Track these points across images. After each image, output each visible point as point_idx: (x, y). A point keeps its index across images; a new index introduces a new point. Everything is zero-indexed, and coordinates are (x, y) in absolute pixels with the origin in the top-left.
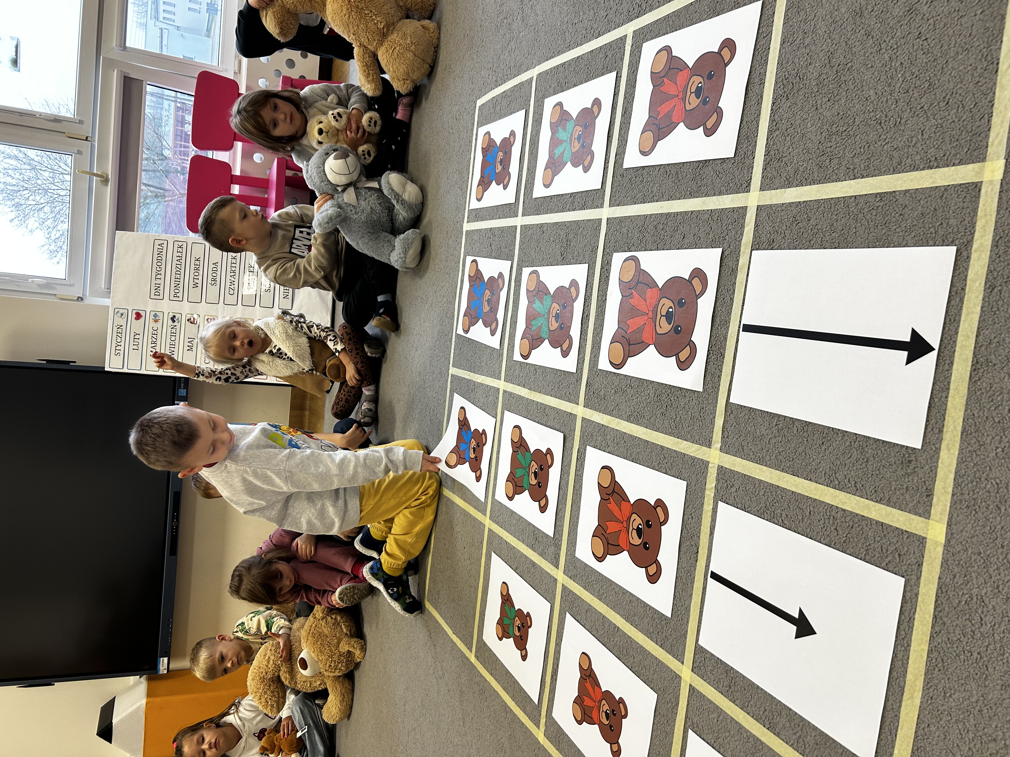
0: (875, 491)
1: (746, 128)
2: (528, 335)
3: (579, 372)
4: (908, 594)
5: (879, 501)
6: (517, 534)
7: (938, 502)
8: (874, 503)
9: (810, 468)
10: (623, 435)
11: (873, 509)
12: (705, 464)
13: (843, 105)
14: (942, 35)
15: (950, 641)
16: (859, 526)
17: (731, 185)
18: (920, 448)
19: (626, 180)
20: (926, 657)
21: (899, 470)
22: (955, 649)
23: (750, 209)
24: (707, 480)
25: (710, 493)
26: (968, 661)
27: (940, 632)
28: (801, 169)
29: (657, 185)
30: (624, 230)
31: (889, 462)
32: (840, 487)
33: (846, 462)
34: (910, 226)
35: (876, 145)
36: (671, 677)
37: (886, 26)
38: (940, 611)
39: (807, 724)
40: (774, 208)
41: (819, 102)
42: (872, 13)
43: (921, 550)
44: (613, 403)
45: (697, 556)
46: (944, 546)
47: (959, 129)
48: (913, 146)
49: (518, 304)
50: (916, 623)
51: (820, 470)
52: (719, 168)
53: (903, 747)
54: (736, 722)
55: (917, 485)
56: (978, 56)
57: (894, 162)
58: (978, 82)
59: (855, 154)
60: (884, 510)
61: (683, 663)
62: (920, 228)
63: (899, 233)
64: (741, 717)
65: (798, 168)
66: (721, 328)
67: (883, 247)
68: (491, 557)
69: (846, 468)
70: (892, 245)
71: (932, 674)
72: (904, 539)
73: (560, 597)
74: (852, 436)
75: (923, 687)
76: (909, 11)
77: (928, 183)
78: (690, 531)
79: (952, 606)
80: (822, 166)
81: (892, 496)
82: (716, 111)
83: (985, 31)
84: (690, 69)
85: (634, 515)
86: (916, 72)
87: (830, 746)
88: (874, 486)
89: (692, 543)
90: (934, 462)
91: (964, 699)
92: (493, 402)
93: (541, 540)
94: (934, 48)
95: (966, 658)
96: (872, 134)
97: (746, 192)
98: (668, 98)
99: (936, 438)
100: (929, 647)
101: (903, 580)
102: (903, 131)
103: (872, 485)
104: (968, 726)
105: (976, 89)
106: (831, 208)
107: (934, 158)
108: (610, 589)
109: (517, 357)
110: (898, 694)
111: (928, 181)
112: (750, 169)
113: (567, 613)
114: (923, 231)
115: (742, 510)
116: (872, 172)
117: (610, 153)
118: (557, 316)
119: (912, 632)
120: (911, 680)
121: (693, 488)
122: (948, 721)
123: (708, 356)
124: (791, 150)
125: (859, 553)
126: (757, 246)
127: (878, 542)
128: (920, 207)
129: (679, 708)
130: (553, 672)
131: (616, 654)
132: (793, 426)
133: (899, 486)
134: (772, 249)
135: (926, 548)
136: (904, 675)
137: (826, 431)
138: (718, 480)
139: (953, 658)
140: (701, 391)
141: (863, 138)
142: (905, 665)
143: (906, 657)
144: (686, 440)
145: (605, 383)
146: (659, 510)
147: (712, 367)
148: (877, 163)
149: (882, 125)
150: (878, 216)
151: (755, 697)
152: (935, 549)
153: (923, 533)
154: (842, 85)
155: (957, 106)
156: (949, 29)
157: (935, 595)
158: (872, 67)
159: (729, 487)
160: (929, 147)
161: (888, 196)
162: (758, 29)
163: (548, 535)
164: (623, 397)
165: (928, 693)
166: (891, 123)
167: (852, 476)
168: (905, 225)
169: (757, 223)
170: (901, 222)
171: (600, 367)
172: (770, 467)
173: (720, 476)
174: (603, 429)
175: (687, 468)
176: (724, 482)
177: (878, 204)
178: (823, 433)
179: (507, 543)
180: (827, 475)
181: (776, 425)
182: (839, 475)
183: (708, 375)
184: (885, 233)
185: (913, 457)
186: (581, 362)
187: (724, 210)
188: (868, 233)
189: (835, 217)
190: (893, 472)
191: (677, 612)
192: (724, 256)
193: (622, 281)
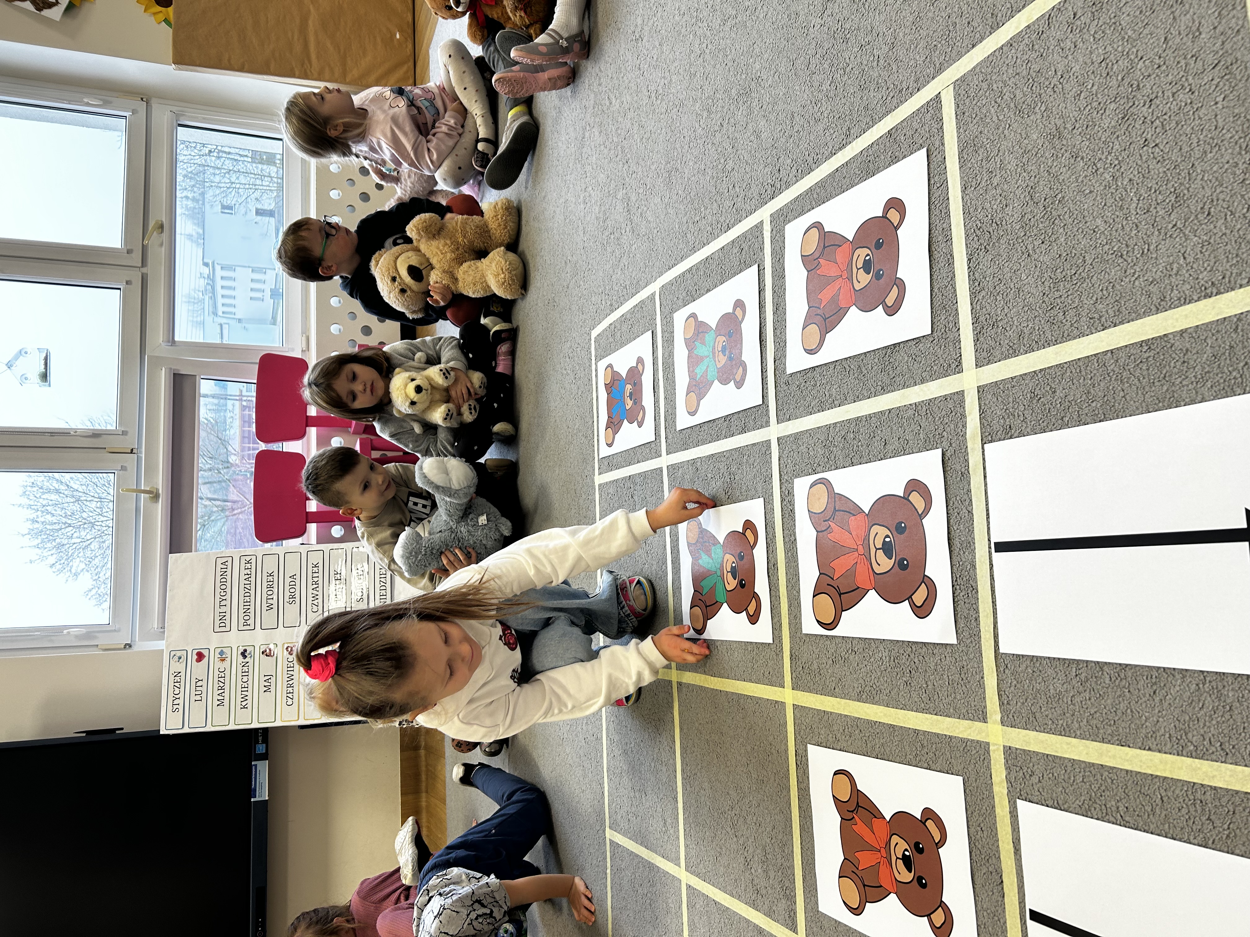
1: (940, 297)
2: (698, 602)
3: (777, 640)
9: (1144, 731)
10: (857, 722)
12: (984, 748)
13: (1063, 244)
14: (1178, 136)
16: (1244, 810)
17: (935, 368)
19: (794, 387)
23: (969, 393)
24: (992, 770)
25: (1000, 789)
28: (1027, 331)
29: (835, 387)
30: (803, 448)
32: (1199, 754)
33: (1199, 715)
34: (1201, 374)
35: (1123, 283)
37: (1097, 141)
40: (1001, 386)
41: (1030, 247)
42: (1074, 131)
44: (834, 679)
45: (1003, 889)
47: (1236, 242)
48: (1176, 275)
49: (679, 564)
51: (1161, 733)
52: (914, 350)
56: (1234, 149)
57: (1154, 298)
58: (1244, 180)
59: (1097, 299)
62: (1217, 375)
63: (1188, 386)
65: (1022, 330)
66: (964, 553)
67: (1170, 407)
69: (1201, 724)
74: (1196, 675)
76: (1123, 118)
77: (1211, 316)
78: (983, 851)
80: (1054, 321)
82: (895, 284)
83: (1236, 118)
84: (851, 242)
85: (894, 836)
86: (1154, 186)
89: (990, 869)
92: (665, 701)
93: (765, 891)
94: (1170, 153)
96: (1113, 271)
97: (958, 373)
98: (829, 280)
102: (1156, 258)
105: (1244, 189)
106: (1080, 372)
107: (1210, 283)
111: (1210, 314)
112: (957, 344)
114: (1221, 377)
115: (1056, 808)
116: (1127, 316)
117: (766, 359)
118: (734, 571)
121: (974, 785)
123: (953, 594)
124: (1006, 310)
126: (988, 437)
128: (1208, 348)
132: (1102, 674)
134: (1011, 438)
137: (1155, 674)
138: (1008, 768)
140: (955, 642)
141: (1102, 278)
144: (946, 716)
145: (816, 651)
146: (930, 824)
147: (963, 607)
148: (1130, 304)
149: (1125, 257)
150: (1151, 369)
154: (1056, 221)
155: (1223, 215)
156: (1185, 127)
158: (1091, 192)
159: (1028, 777)
160: (1199, 272)
161: (1158, 341)
162: (929, 180)
164: (846, 668)
166: (1136, 251)
167: (1213, 735)
168: (1194, 374)
169: (983, 408)
170: (1186, 372)
171: (805, 631)
172: (1083, 739)
173: (1009, 762)
174: (826, 717)
175: (958, 756)
176: (1018, 769)
177: (1147, 355)
178: (1151, 678)
179: (716, 903)
180: (1175, 738)
181: (1076, 675)
182: (1193, 736)
183: (959, 620)
184: (1168, 390)
186: (777, 627)
187: (933, 401)
188: (1142, 394)
189: (1090, 382)
192: (947, 459)
193: (812, 512)
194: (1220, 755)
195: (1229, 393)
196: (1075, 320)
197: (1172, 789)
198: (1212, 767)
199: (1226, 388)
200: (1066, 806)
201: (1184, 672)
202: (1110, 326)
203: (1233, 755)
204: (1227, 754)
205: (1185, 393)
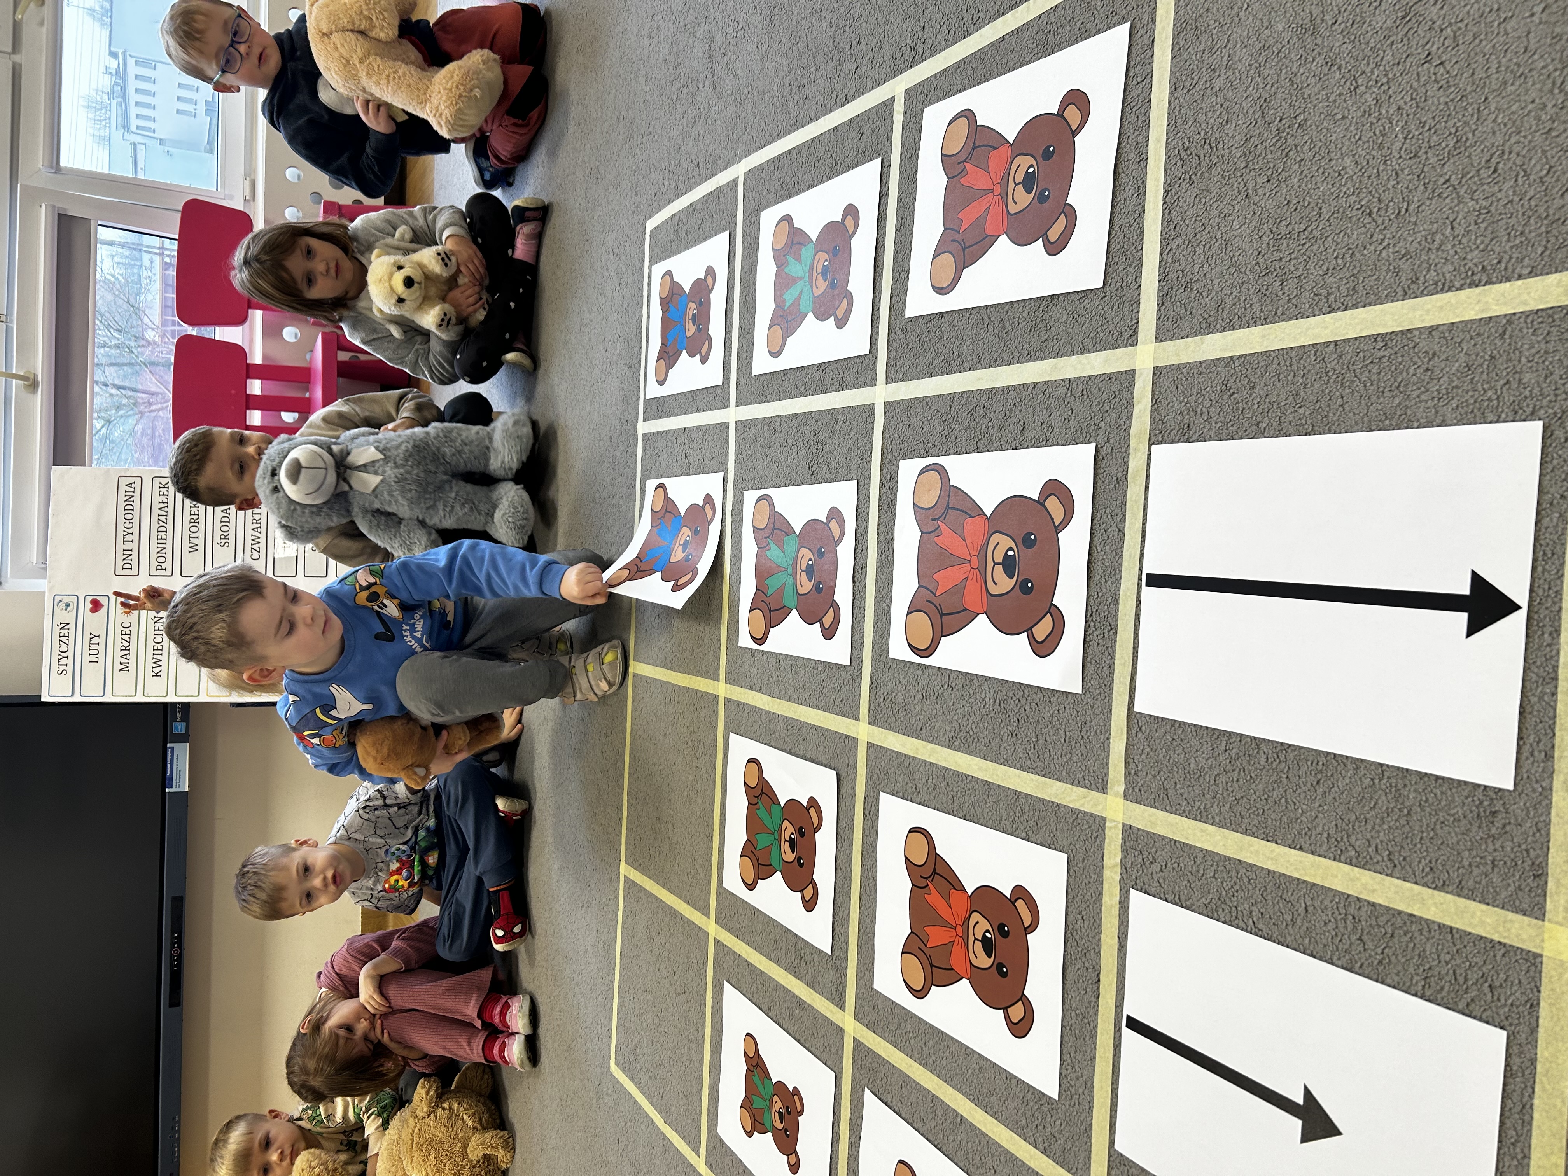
0: (1431, 869)
1: (1121, 238)
2: (761, 604)
3: (855, 663)
4: (1516, 1060)
5: (1442, 887)
6: (766, 948)
7: (1558, 887)
8: (1430, 891)
9: (1297, 827)
10: (943, 773)
11: (1430, 902)
12: (1098, 823)
13: (1296, 187)
14: (1472, 54)
16: (1405, 934)
17: (1102, 335)
18: (1511, 788)
19: (912, 336)
21: (1474, 829)
23: (1141, 374)
24: (1106, 851)
25: (1112, 875)
28: (1229, 301)
29: (968, 343)
30: (916, 421)
31: (1453, 815)
32: (1360, 862)
33: (1368, 816)
34: (1447, 389)
35: (1365, 252)
37: (1363, 46)
40: (1184, 371)
41: (1250, 185)
42: (1336, 27)
43: (1533, 978)
44: (921, 717)
45: (1098, 988)
47: (1523, 214)
48: (1438, 249)
50: (1536, 1115)
51: (1318, 831)
52: (1076, 307)
55: (1512, 856)
56: (1544, 84)
57: (1403, 278)
58: (1550, 130)
59: (1328, 270)
60: (1452, 904)
62: (1467, 393)
63: (1426, 402)
65: (1223, 299)
66: (1106, 582)
67: (1398, 427)
68: (722, 989)
69: (1369, 827)
70: (1416, 424)
72: (1498, 958)
73: (851, 1061)
74: (1373, 768)
76: (1403, 18)
77: (1473, 313)
78: (1081, 943)
80: (1268, 292)
81: (1466, 878)
82: (1063, 212)
83: (1554, 41)
84: (1011, 145)
85: (975, 914)
86: (1429, 121)
88: (1428, 859)
89: (1087, 964)
90: (1542, 815)
92: (708, 720)
93: (810, 959)
94: (1459, 77)
96: (1356, 233)
97: (1131, 345)
98: (978, 195)
99: (1540, 770)
101: (1503, 1033)
102: (1415, 224)
103: (1424, 858)
105: (1547, 143)
106: (1291, 365)
107: (1480, 267)
108: (941, 1047)
109: (745, 641)
111: (1473, 309)
112: (1135, 305)
113: (866, 1090)
114: (1472, 396)
115: (1176, 904)
116: (1364, 298)
117: (880, 293)
118: (810, 570)
119: (1530, 1131)
121: (1081, 866)
123: (1086, 631)
124: (1206, 268)
126: (1159, 436)
127: (1447, 963)
128: (1462, 355)
131: (962, 1165)
132: (1258, 752)
133: (1478, 859)
134: (1188, 441)
135: (1543, 974)
137: (1322, 760)
138: (1125, 851)
140: (1080, 692)
141: (1339, 240)
144: (1057, 779)
145: (904, 681)
146: (1021, 905)
147: (1096, 649)
148: (1370, 282)
149: (1374, 216)
150: (1383, 374)
152: (1560, 976)
153: (1535, 946)
154: (1291, 153)
155: (1514, 174)
156: (1484, 43)
158: (1343, 118)
159: (1147, 864)
160: (1468, 249)
161: (1398, 338)
162: (1127, 70)
163: (821, 951)
164: (937, 707)
166: (1390, 211)
167: (1382, 842)
168: (1437, 387)
169: (1156, 397)
170: (1428, 383)
171: (893, 654)
172: (1222, 827)
173: (1127, 844)
174: (906, 763)
175: (1065, 829)
176: (1137, 853)
177: (1381, 353)
178: (1317, 764)
179: (749, 964)
180: (1333, 840)
181: (1226, 751)
182: (1357, 840)
183: (1089, 665)
184: (1400, 404)
185: (1498, 806)
186: (857, 646)
187: (1093, 378)
188: (1366, 404)
189: (1301, 381)
190: (1463, 834)
191: (1069, 1089)
192: (1101, 458)
193: (918, 507)
194: (1386, 866)
195: (1478, 419)
196: (1295, 294)
197: (1320, 898)
198: (1374, 879)
199: (1475, 411)
200: (1188, 903)
201: (1358, 763)
202: (1339, 308)
203: (1403, 868)
204: (1395, 866)
205: (1421, 410)
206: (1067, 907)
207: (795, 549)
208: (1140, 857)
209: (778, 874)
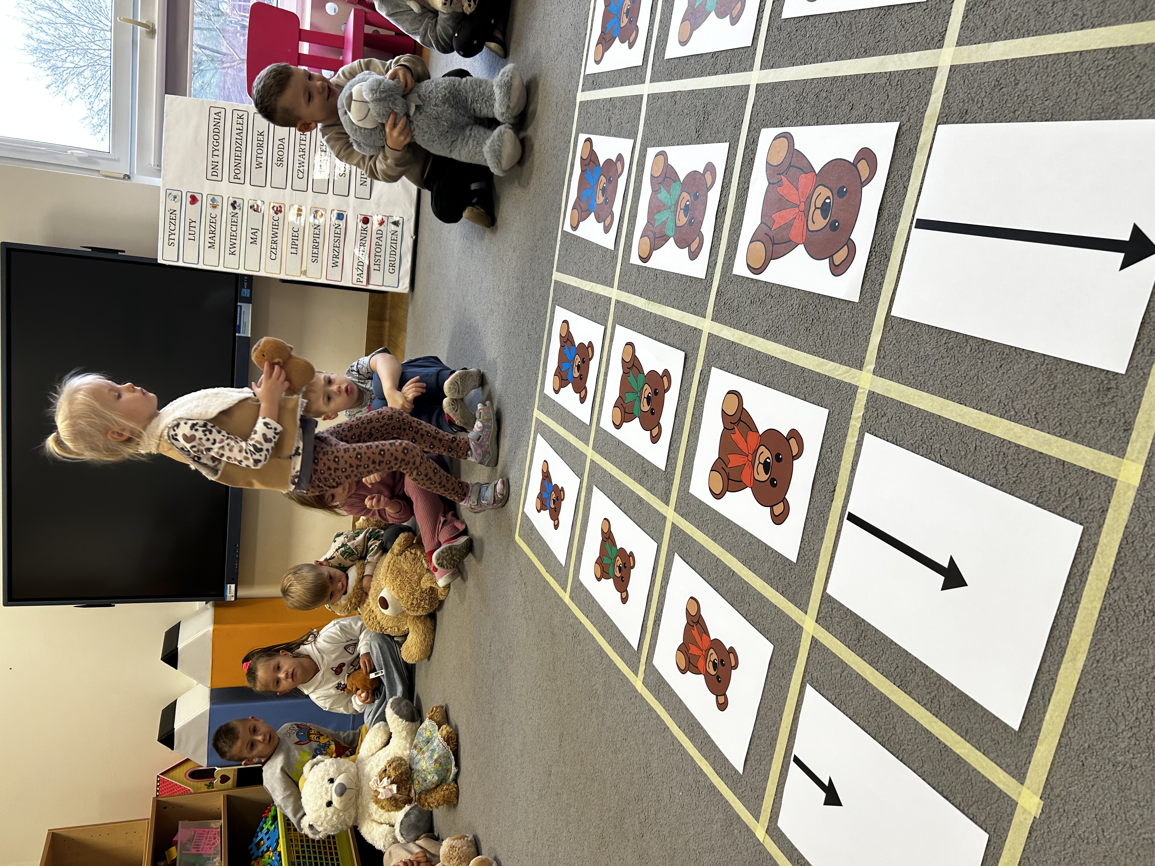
0: (1060, 424)
2: (649, 233)
3: (709, 277)
4: (1085, 544)
5: (1064, 436)
6: (623, 467)
7: (1137, 438)
8: (1056, 438)
9: (981, 395)
10: (757, 354)
11: (1054, 444)
12: (853, 389)
15: (1130, 598)
16: (1034, 465)
17: (919, 38)
18: (1124, 372)
19: (784, 34)
20: (1097, 615)
21: (1094, 398)
22: (1135, 607)
23: (941, 71)
24: (854, 408)
25: (855, 423)
26: (1148, 621)
27: (1118, 588)
28: (1014, 16)
29: (823, 41)
30: (777, 100)
31: (1082, 390)
32: (1016, 418)
33: (1028, 389)
36: (791, 627)
38: (1121, 565)
39: (945, 683)
40: (972, 69)
43: (1108, 494)
44: (748, 316)
45: (833, 495)
46: (1138, 490)
49: (640, 194)
50: (1090, 578)
51: (994, 398)
52: (905, 16)
53: (1057, 713)
54: (863, 678)
55: (1113, 417)
57: (1137, 6)
60: (1068, 446)
61: (806, 613)
63: (1132, 100)
64: (868, 673)
65: (1009, 15)
67: (1109, 118)
68: (592, 491)
69: (1027, 396)
71: (1102, 634)
72: (1089, 481)
73: (668, 537)
74: (1038, 357)
75: (1089, 649)
78: (827, 467)
79: (1138, 559)
80: (1042, 11)
81: (1081, 430)
85: (762, 447)
87: (969, 708)
88: (1060, 417)
89: (829, 480)
90: (1139, 391)
91: (1138, 664)
92: (602, 314)
93: (650, 473)
95: (1146, 618)
97: (938, 48)
99: (1145, 361)
100: (1103, 604)
101: (1081, 527)
103: (1057, 417)
104: (1138, 694)
106: (1047, 68)
108: (727, 529)
109: (635, 259)
110: (1057, 655)
112: (947, 17)
113: (676, 554)
115: (893, 443)
116: (1107, 20)
118: (686, 209)
119: (1084, 587)
120: (1075, 640)
121: (836, 417)
122: (1115, 687)
123: (869, 259)
125: (1031, 496)
126: (944, 118)
127: (1056, 484)
129: (798, 661)
130: (656, 617)
131: (729, 600)
132: (966, 345)
133: (1091, 418)
134: (964, 122)
135: (1115, 492)
136: (1068, 634)
137: (1007, 351)
138: (867, 408)
139: (1130, 617)
140: (857, 301)
142: (1070, 624)
143: (1072, 615)
144: (831, 360)
145: (740, 291)
146: (793, 442)
147: (873, 272)
148: (1113, 8)
150: (1107, 78)
151: (887, 653)
152: (1125, 493)
153: (1114, 475)
157: (1117, 547)
159: (880, 417)
161: (1124, 51)
163: (658, 469)
164: (760, 309)
165: (1095, 656)
167: (1033, 406)
168: (1142, 90)
169: (948, 88)
170: (1136, 87)
171: (735, 272)
172: (933, 394)
173: (869, 404)
174: (733, 348)
175: (831, 393)
176: (874, 410)
177: (1109, 63)
179: (611, 476)
180: (1003, 404)
181: (945, 343)
182: (1017, 404)
183: (866, 282)
184: (1114, 101)
185: (1113, 384)
186: (712, 265)
187: (907, 72)
188: (1092, 100)
189: (1051, 80)
190: (1086, 402)
191: (804, 557)
192: (901, 133)
193: (769, 164)
194: (1032, 421)
196: (1060, 13)
197: (986, 442)
198: (1022, 429)
200: (901, 443)
201: (1030, 354)
202: (1088, 27)
203: (1042, 423)
204: (1038, 422)
205: (1127, 106)
206: (822, 443)
207: (678, 192)
208: (876, 412)
209: (637, 419)
